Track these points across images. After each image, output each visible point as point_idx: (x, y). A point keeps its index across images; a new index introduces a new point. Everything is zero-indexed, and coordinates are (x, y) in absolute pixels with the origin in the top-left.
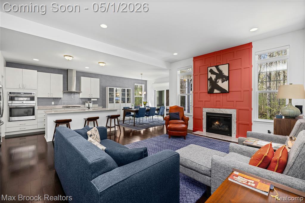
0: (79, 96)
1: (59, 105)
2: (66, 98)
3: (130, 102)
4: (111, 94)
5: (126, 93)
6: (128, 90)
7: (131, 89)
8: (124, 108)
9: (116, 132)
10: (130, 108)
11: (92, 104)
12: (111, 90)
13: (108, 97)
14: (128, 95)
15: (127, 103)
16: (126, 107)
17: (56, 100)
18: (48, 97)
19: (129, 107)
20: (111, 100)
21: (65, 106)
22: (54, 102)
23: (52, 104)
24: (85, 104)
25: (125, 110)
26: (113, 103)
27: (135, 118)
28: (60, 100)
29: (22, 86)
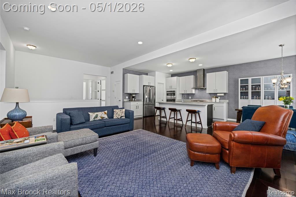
2: (198, 94)
7: (291, 75)
11: (218, 99)
18: (185, 93)
22: (190, 97)
24: (212, 99)
28: (195, 96)
29: (171, 87)
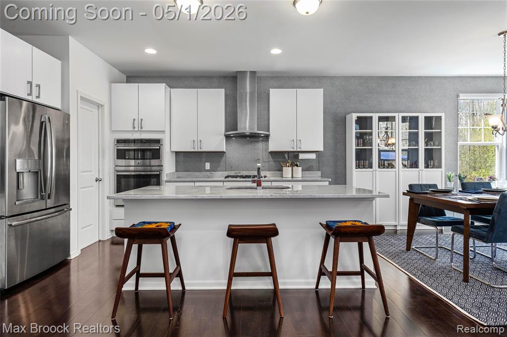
0: (267, 145)
1: (221, 171)
2: (236, 153)
3: (440, 166)
4: (363, 138)
5: (422, 131)
6: (428, 120)
7: (443, 115)
8: (410, 186)
9: (366, 295)
10: (439, 187)
11: (300, 168)
12: (364, 123)
13: (352, 146)
14: (429, 137)
15: (427, 166)
16: (421, 186)
17: (216, 156)
18: (193, 150)
19: (435, 186)
20: (363, 159)
21: (232, 173)
22: (209, 163)
23: (206, 168)
25: (414, 196)
26: (371, 166)
27: (471, 240)
28: (224, 158)
29: (138, 124)
